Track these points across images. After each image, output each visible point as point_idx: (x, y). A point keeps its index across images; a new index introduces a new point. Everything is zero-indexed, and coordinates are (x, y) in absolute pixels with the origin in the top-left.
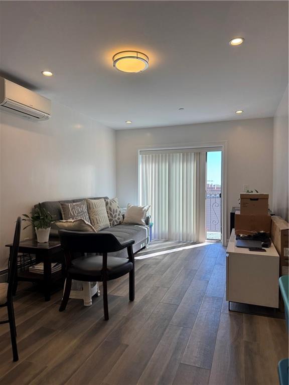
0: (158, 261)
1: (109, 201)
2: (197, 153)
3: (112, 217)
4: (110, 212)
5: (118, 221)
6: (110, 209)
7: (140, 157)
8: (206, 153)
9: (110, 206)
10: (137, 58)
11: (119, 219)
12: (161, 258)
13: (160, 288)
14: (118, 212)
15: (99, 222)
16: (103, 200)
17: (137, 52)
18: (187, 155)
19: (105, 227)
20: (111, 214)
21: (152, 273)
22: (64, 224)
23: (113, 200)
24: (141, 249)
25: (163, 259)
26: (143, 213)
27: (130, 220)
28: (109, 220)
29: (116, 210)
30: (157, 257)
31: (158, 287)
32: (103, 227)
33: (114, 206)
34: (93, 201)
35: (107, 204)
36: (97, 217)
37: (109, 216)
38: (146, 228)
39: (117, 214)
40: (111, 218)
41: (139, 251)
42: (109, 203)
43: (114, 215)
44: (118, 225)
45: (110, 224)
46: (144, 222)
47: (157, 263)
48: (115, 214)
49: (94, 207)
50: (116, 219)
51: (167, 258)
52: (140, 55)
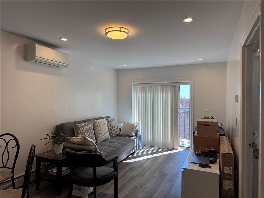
0: (141, 164)
1: (110, 119)
2: (172, 86)
3: (112, 131)
4: (110, 127)
5: (116, 134)
6: (110, 125)
7: (133, 88)
8: (179, 86)
9: (110, 123)
10: (121, 31)
11: (116, 132)
12: (144, 162)
13: (138, 189)
14: (116, 127)
15: (101, 136)
16: (105, 119)
17: (121, 27)
18: (166, 87)
19: (106, 138)
20: (111, 129)
21: (135, 175)
22: (74, 139)
23: (113, 119)
24: (132, 154)
25: (145, 163)
26: (133, 128)
27: (124, 133)
28: (109, 133)
29: (115, 126)
30: (142, 161)
31: (137, 188)
32: (104, 139)
33: (114, 123)
34: (97, 121)
35: (108, 122)
36: (100, 132)
37: (110, 130)
38: (135, 139)
39: (115, 129)
40: (110, 131)
41: (130, 156)
42: (110, 121)
43: (113, 130)
44: (116, 136)
45: (110, 136)
46: (134, 134)
47: (140, 167)
48: (114, 128)
49: (98, 125)
50: (115, 132)
51: (148, 162)
52: (122, 30)
